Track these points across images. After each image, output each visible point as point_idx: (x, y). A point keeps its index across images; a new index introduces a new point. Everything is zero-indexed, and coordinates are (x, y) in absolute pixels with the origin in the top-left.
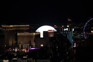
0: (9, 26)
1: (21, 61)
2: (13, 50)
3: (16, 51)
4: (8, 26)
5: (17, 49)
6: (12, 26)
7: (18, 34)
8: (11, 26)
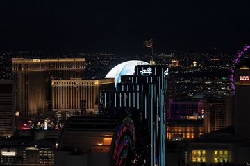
0: (31, 61)
1: (48, 154)
2: (39, 124)
3: (46, 129)
4: (27, 61)
5: (48, 123)
6: (39, 61)
7: (53, 84)
8: (35, 61)
